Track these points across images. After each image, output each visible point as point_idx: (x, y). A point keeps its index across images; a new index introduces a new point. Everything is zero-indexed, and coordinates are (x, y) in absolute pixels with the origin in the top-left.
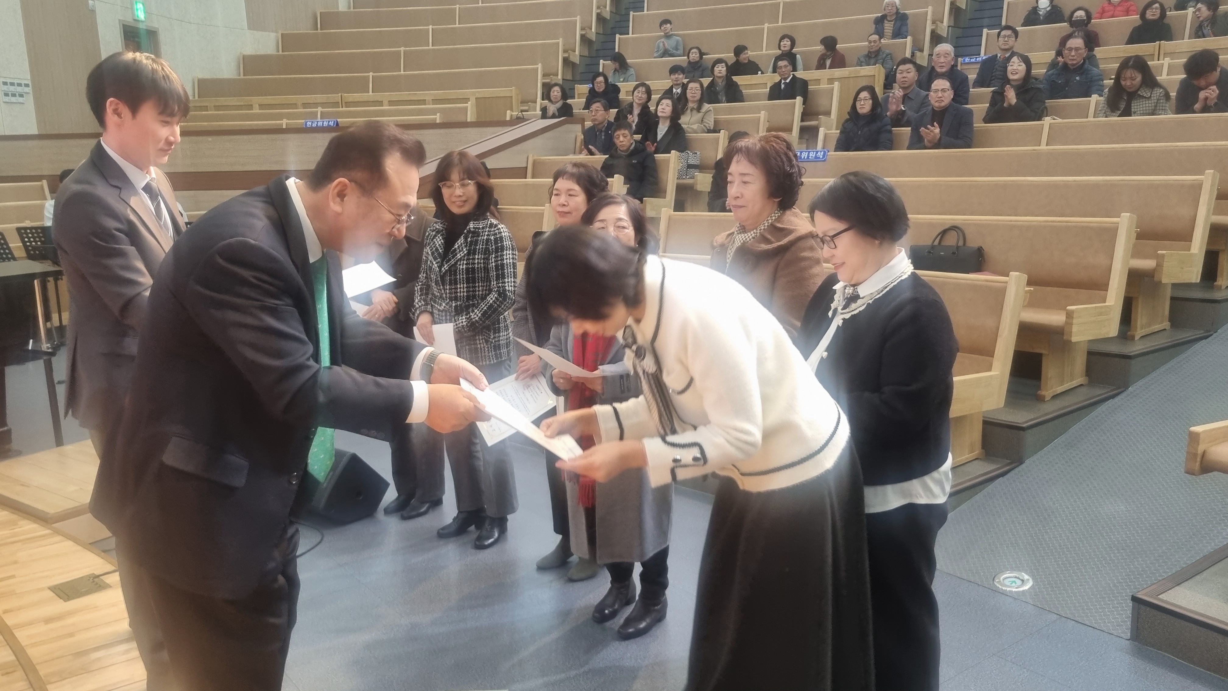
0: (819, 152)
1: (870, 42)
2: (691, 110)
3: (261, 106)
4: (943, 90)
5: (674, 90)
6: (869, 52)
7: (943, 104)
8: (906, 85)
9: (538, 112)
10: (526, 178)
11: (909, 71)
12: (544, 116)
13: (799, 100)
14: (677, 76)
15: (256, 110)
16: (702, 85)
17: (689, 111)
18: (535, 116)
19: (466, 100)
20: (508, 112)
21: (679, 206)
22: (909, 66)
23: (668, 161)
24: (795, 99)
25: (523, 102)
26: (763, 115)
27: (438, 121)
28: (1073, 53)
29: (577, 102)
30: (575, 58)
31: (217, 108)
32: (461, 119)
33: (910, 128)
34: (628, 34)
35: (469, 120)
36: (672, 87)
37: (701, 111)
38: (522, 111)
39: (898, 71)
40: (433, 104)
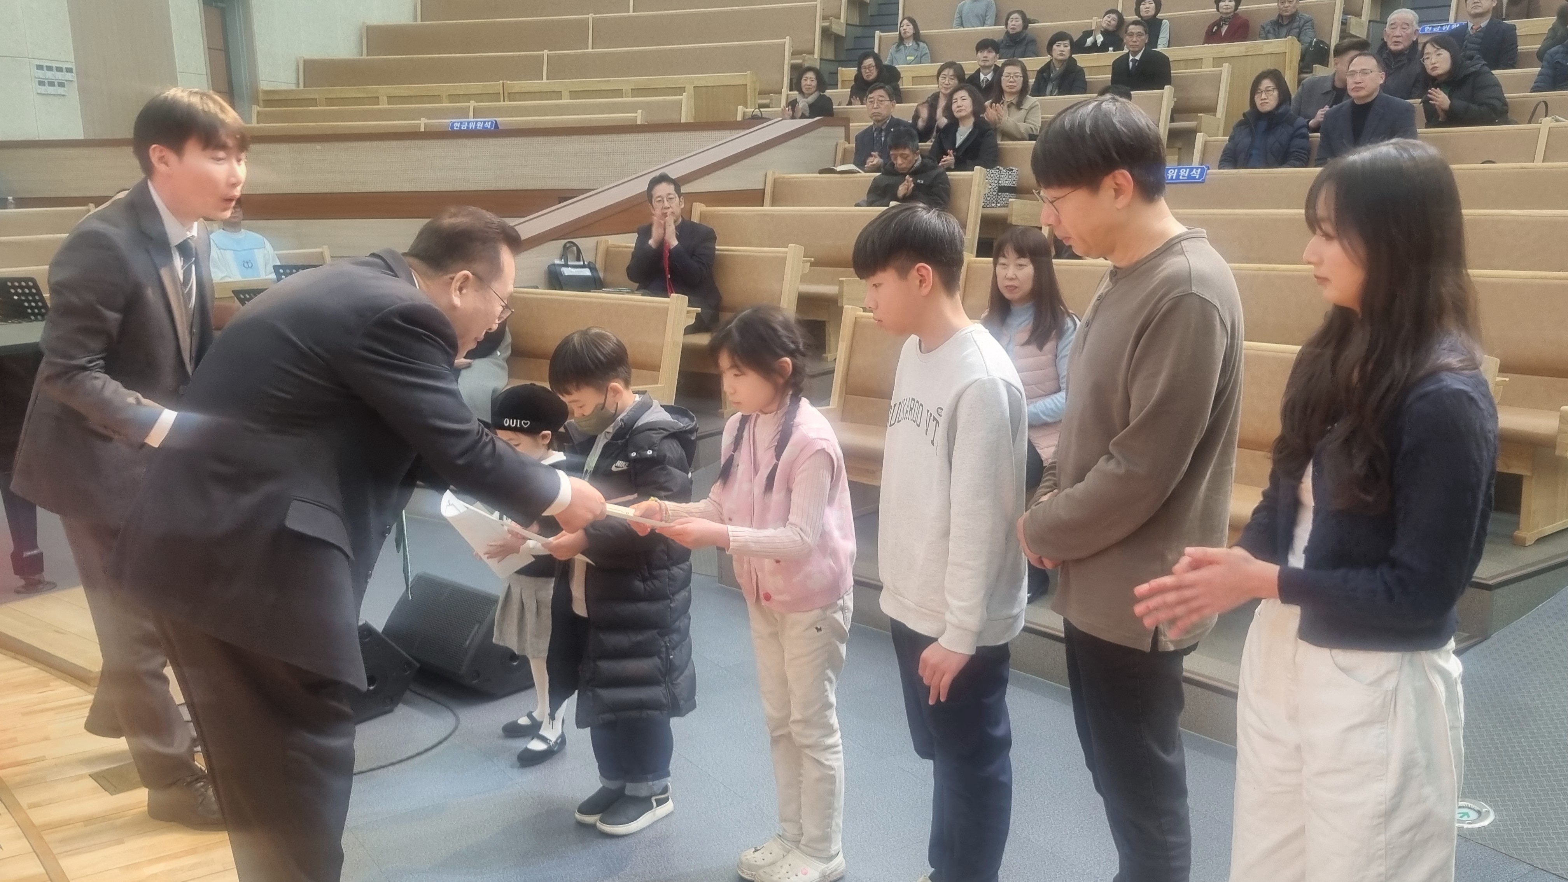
2: (1009, 106)
3: (391, 99)
4: (1364, 72)
6: (1280, 17)
7: (1362, 94)
9: (784, 108)
10: (763, 206)
12: (791, 114)
13: (1167, 90)
14: (985, 53)
15: (384, 106)
17: (1005, 107)
19: (683, 89)
20: (740, 108)
23: (969, 181)
24: (1161, 88)
25: (762, 93)
27: (639, 122)
31: (330, 101)
32: (672, 117)
35: (682, 120)
36: (978, 72)
37: (1023, 107)
38: (761, 106)
40: (634, 96)
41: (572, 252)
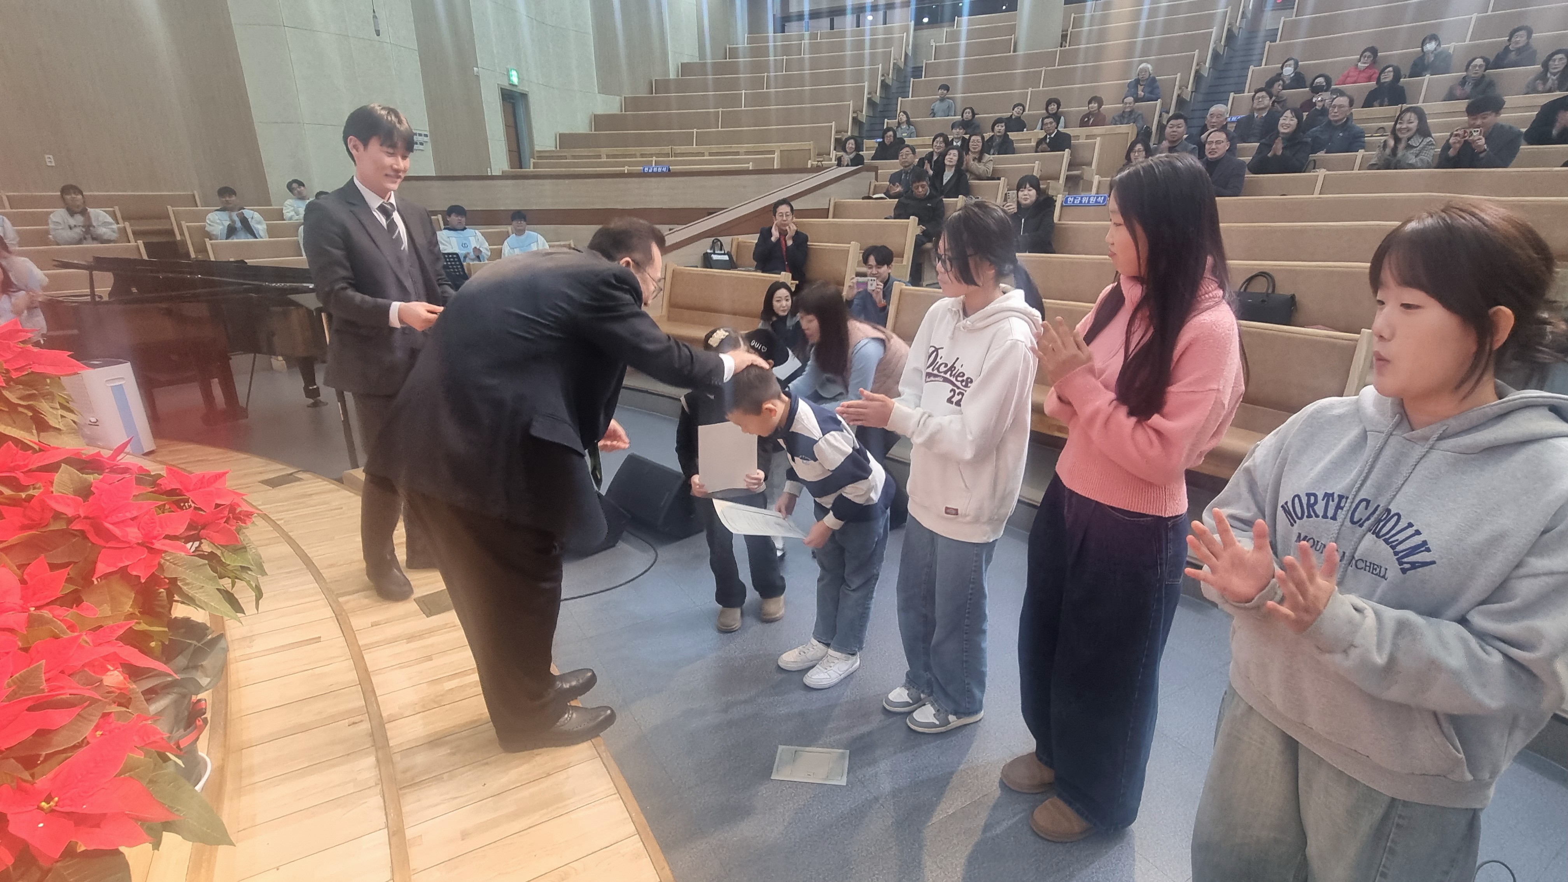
1: (1125, 104)
2: (974, 159)
3: (608, 156)
4: (1217, 142)
5: (955, 144)
8: (1175, 139)
9: (834, 162)
10: (828, 218)
11: (1179, 126)
13: (1065, 152)
14: (958, 131)
15: (604, 159)
19: (773, 152)
20: (809, 161)
22: (1180, 121)
24: (1062, 151)
25: (819, 155)
26: (1038, 165)
27: (751, 168)
30: (863, 117)
31: (574, 157)
32: (769, 167)
34: (909, 97)
35: (775, 167)
36: (952, 141)
37: (982, 159)
38: (818, 161)
39: (1169, 126)
40: (745, 155)
41: (717, 245)
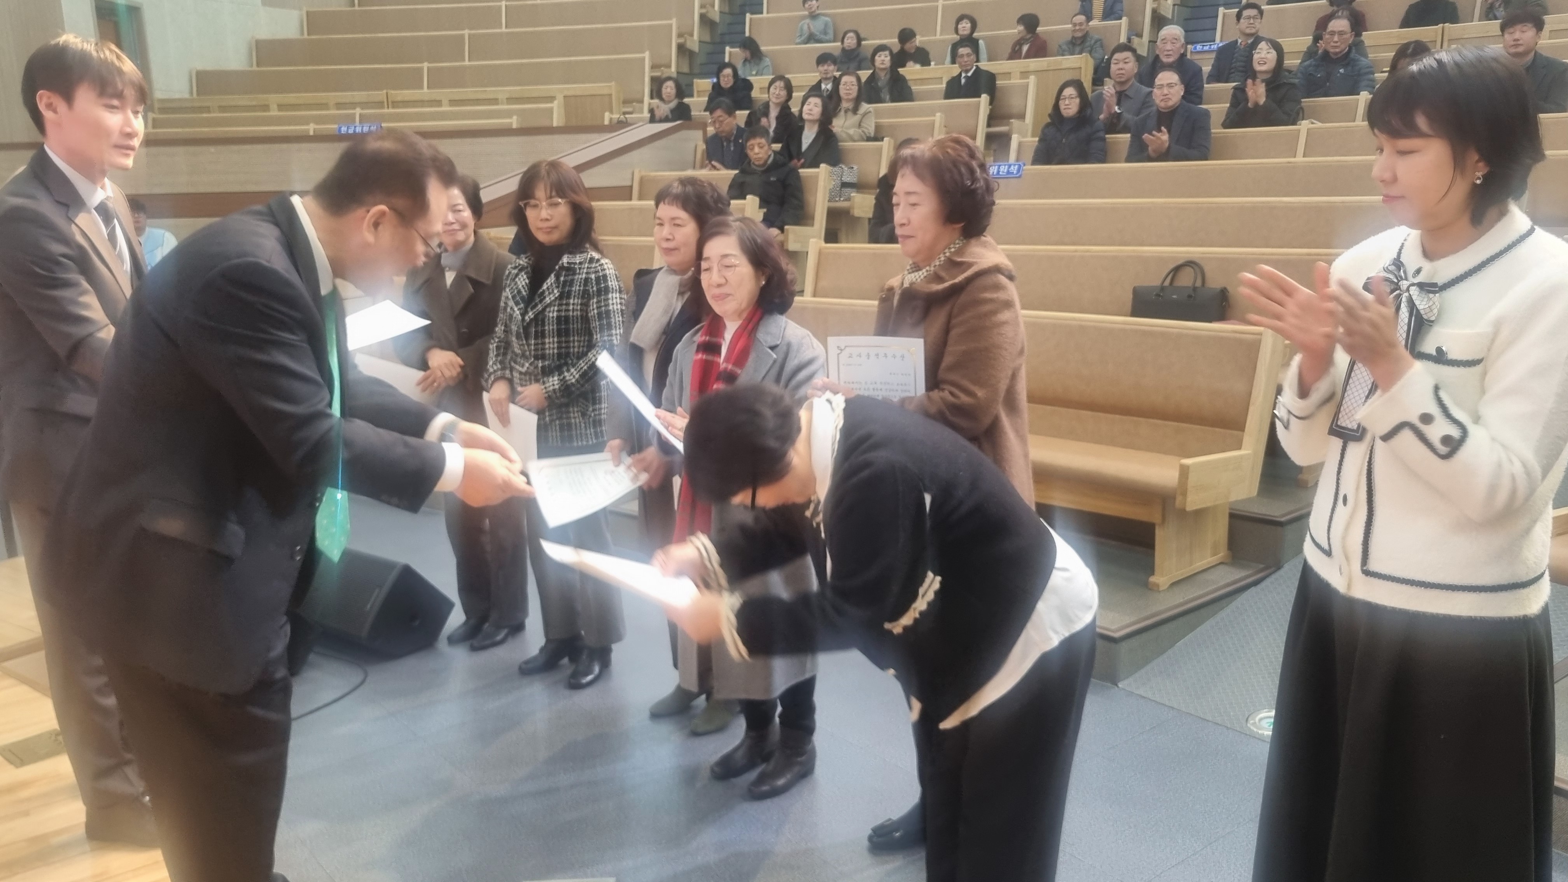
0: (1012, 166)
1: (1075, 25)
2: (846, 112)
3: (281, 107)
4: (1170, 85)
5: (823, 86)
6: (1073, 37)
7: (1170, 103)
8: (1123, 80)
9: (646, 115)
10: (630, 199)
11: (1127, 61)
12: (653, 120)
13: (984, 98)
14: (826, 67)
15: (274, 112)
16: (859, 79)
17: (842, 113)
18: (641, 120)
19: (551, 99)
20: (607, 115)
21: (831, 236)
22: (1128, 54)
23: (816, 177)
24: (980, 97)
25: (626, 102)
26: (938, 118)
27: (514, 126)
28: (1336, 38)
29: (697, 102)
30: (693, 44)
31: (223, 109)
32: (544, 123)
33: (1129, 135)
34: (762, 13)
35: (555, 124)
36: (820, 82)
37: (858, 112)
38: (624, 113)
39: (1113, 61)
40: (508, 103)
